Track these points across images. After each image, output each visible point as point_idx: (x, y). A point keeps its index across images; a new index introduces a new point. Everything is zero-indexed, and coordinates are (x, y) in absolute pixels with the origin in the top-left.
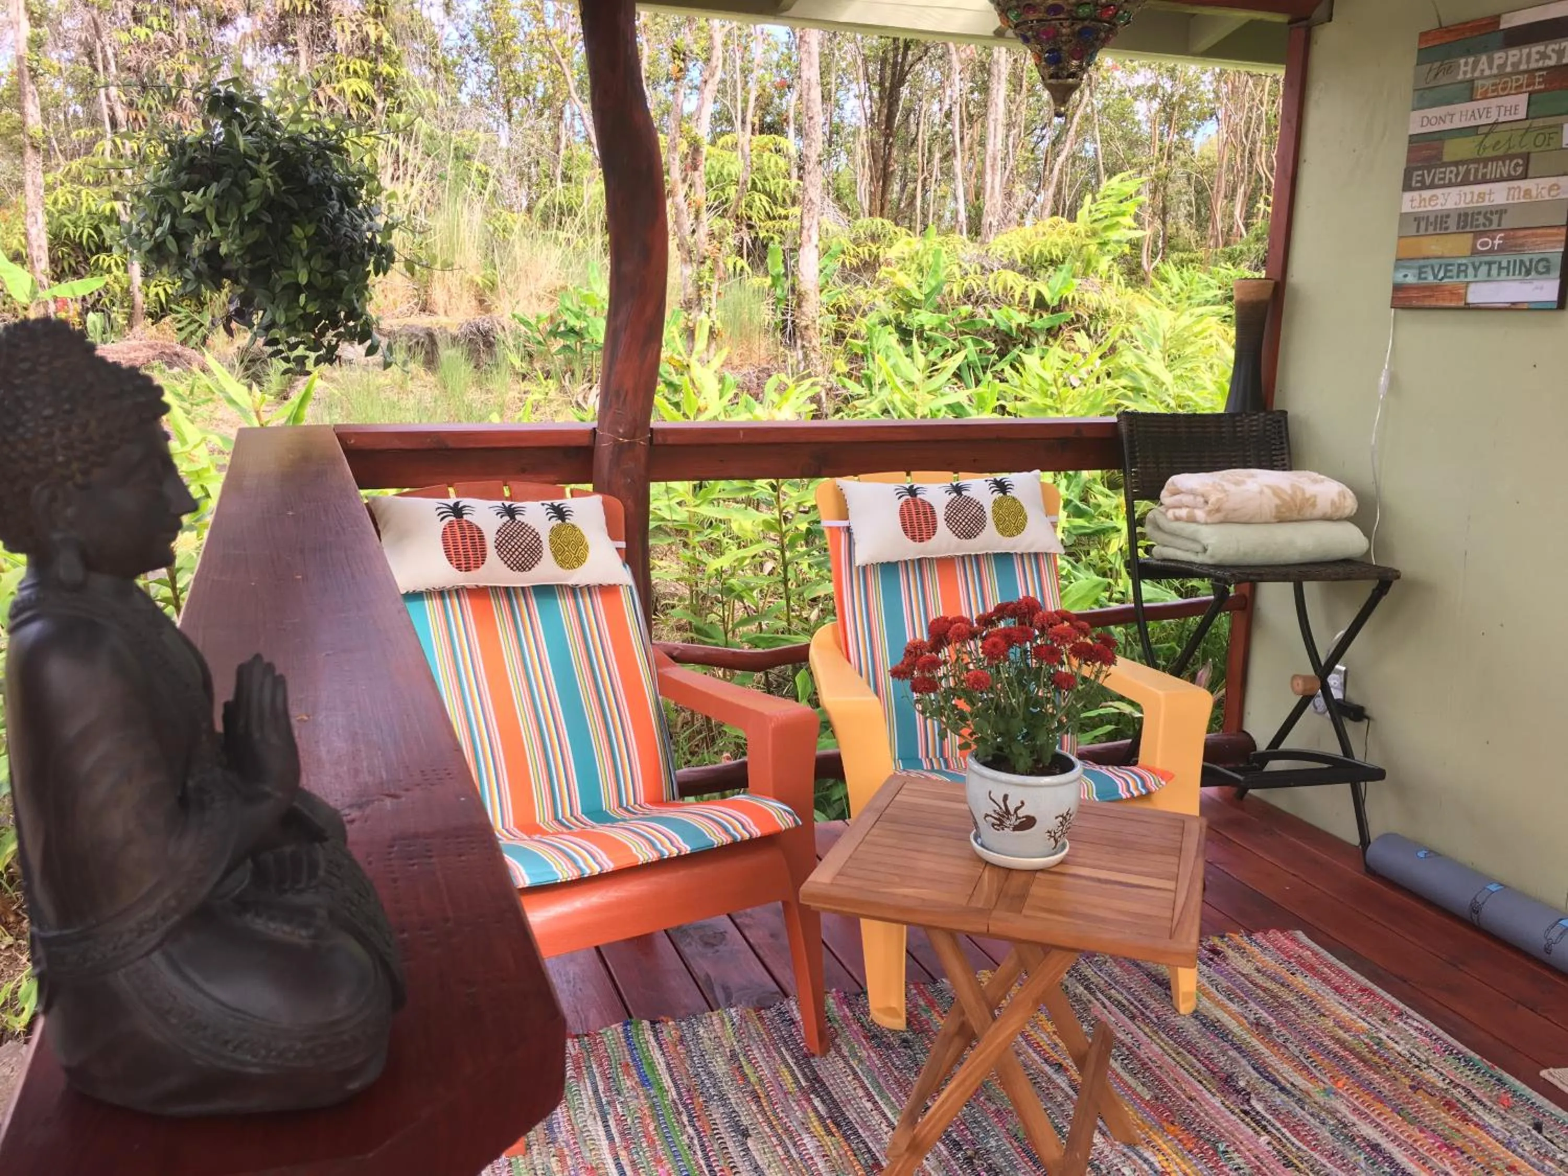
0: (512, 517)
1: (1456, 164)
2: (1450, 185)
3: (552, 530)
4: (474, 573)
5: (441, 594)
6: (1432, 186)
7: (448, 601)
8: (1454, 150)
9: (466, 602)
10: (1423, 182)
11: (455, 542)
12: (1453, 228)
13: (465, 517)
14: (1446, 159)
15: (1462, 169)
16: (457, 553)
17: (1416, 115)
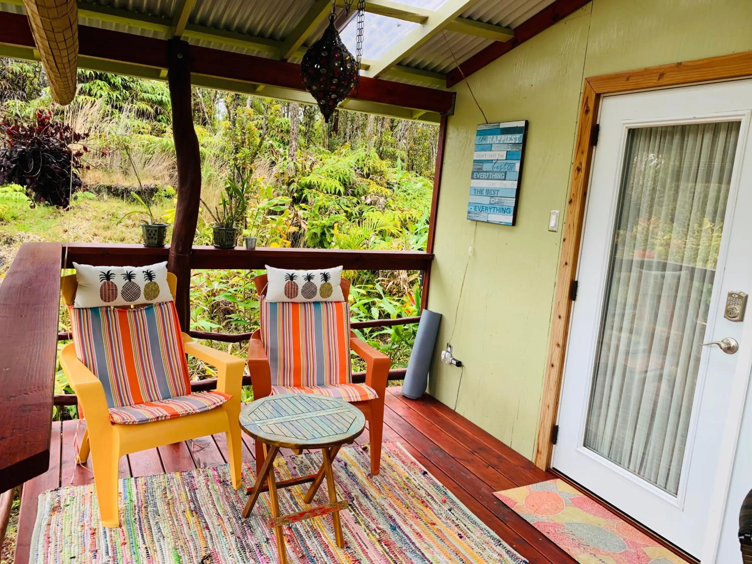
1: (486, 172)
2: (484, 179)
6: (479, 179)
8: (487, 167)
10: (477, 176)
11: (289, 289)
12: (484, 194)
13: (111, 280)
14: (484, 170)
15: (488, 174)
16: (288, 293)
17: (476, 154)
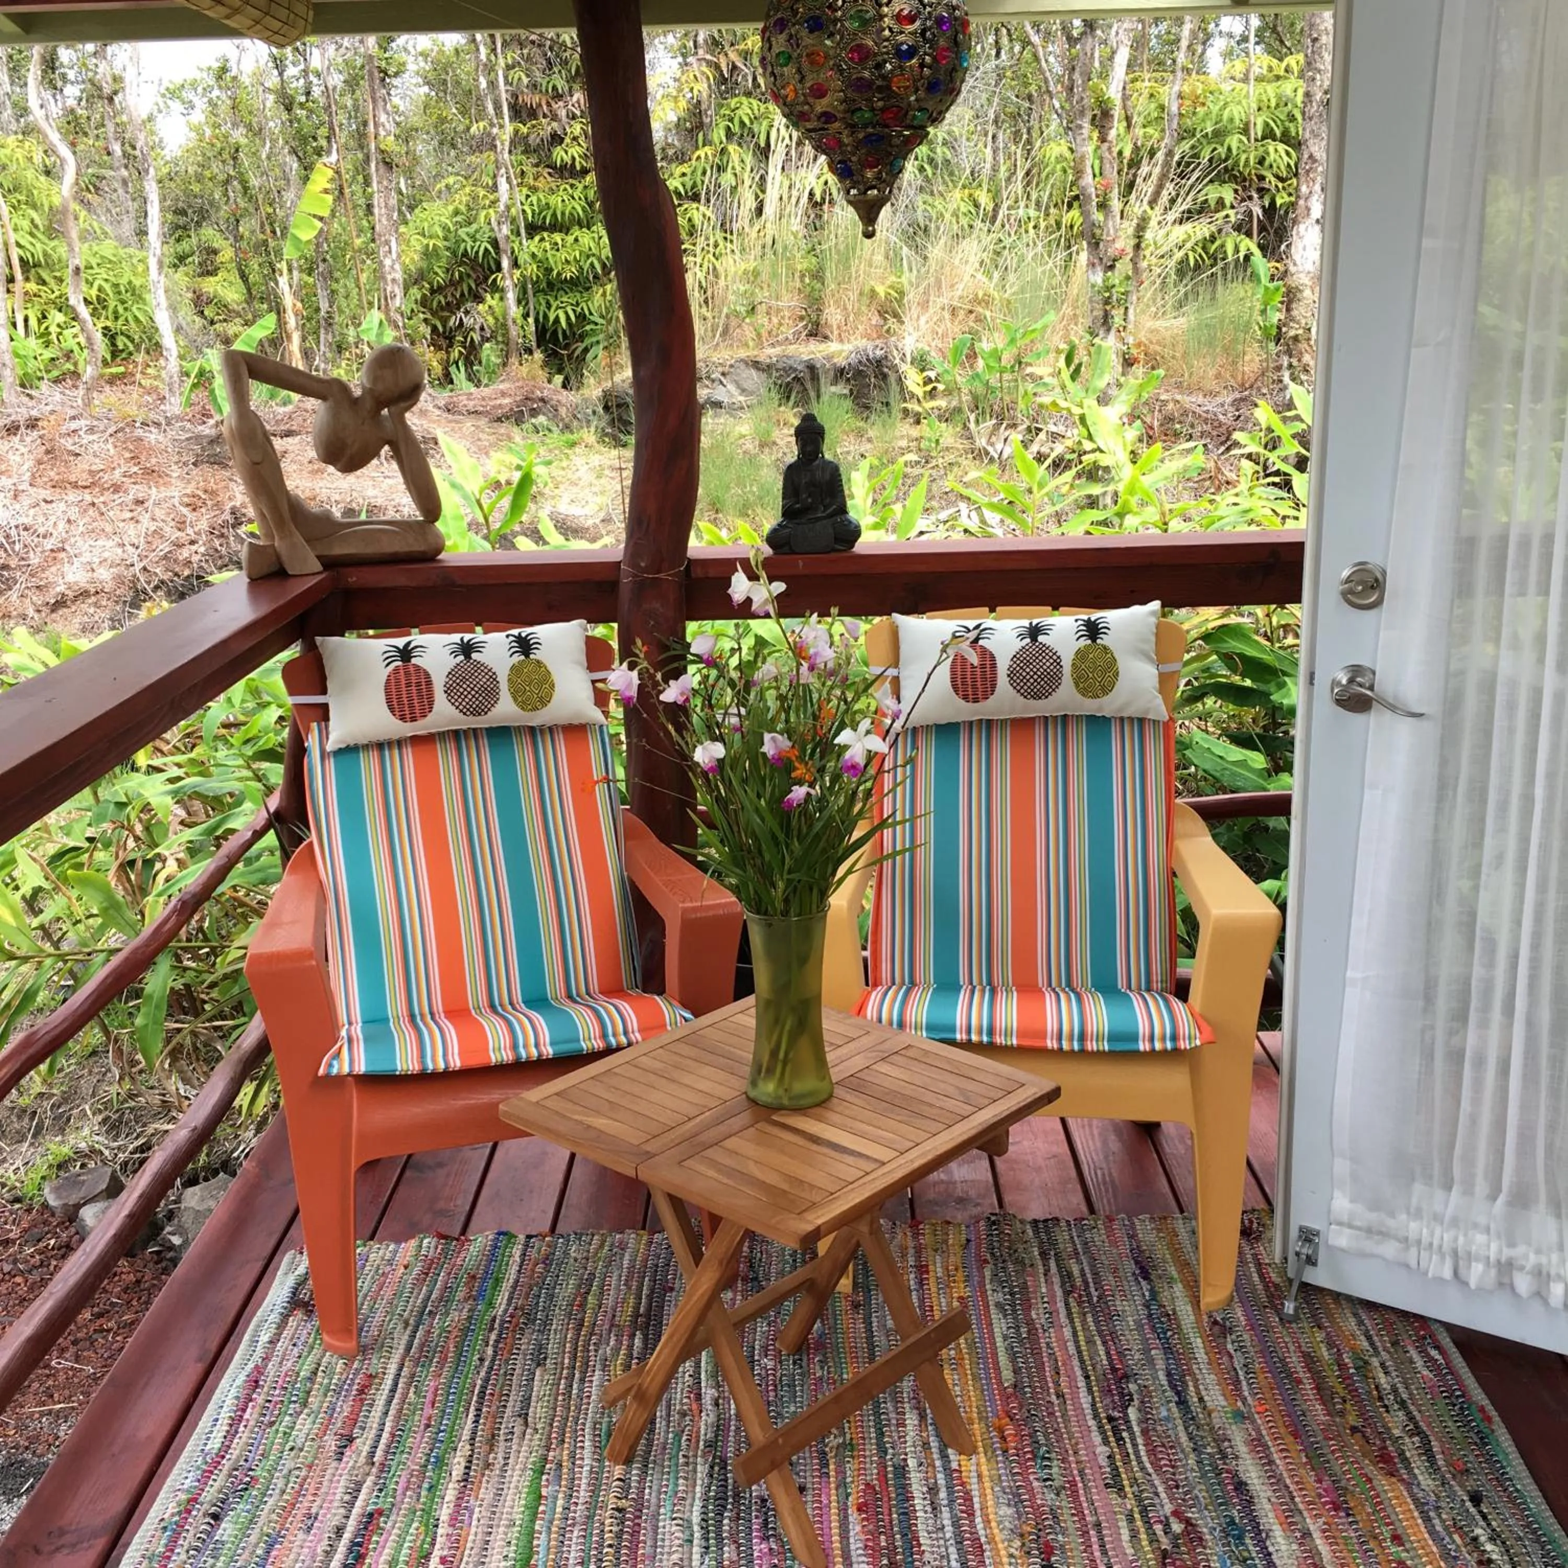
0: (468, 656)
3: (513, 668)
4: (421, 723)
5: (380, 746)
7: (387, 753)
9: (408, 752)
11: (399, 690)
13: (414, 661)
16: (400, 703)
